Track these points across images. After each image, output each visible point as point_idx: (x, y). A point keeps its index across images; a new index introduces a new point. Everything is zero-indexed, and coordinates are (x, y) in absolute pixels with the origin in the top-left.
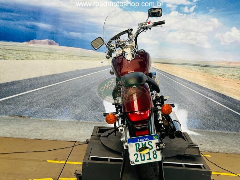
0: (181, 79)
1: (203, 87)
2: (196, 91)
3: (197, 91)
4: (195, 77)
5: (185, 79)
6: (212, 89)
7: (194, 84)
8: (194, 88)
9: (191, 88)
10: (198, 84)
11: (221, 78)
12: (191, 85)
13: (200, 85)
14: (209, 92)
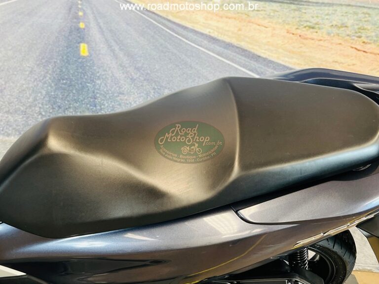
0: (202, 34)
1: (259, 57)
2: (241, 66)
3: (244, 67)
4: (240, 30)
5: (215, 35)
6: (283, 61)
7: (237, 50)
8: (238, 59)
9: (229, 60)
10: (248, 49)
11: (309, 33)
12: (229, 52)
13: (252, 51)
14: (275, 69)
